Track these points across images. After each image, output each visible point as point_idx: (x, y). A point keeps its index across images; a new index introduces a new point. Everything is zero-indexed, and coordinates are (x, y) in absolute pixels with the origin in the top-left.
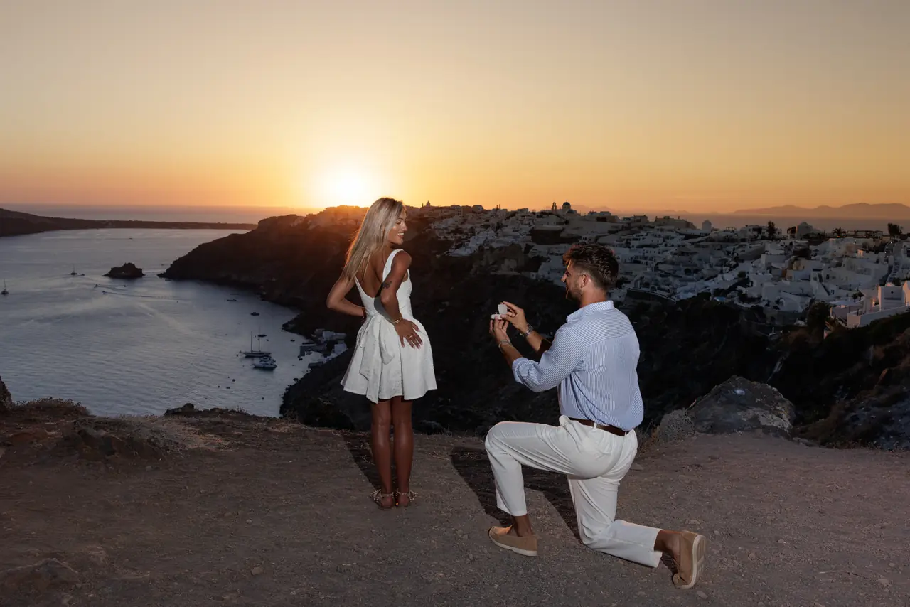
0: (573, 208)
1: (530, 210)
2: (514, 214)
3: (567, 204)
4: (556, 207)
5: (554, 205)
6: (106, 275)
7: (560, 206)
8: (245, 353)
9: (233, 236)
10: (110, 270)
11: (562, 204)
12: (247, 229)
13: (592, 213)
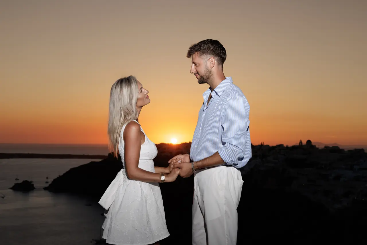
0: (313, 144)
1: (285, 145)
2: (273, 148)
3: (309, 142)
4: (302, 143)
5: (301, 142)
6: (11, 188)
7: (304, 142)
8: (96, 241)
9: (92, 162)
10: (14, 184)
11: (306, 141)
12: (102, 159)
13: (327, 148)
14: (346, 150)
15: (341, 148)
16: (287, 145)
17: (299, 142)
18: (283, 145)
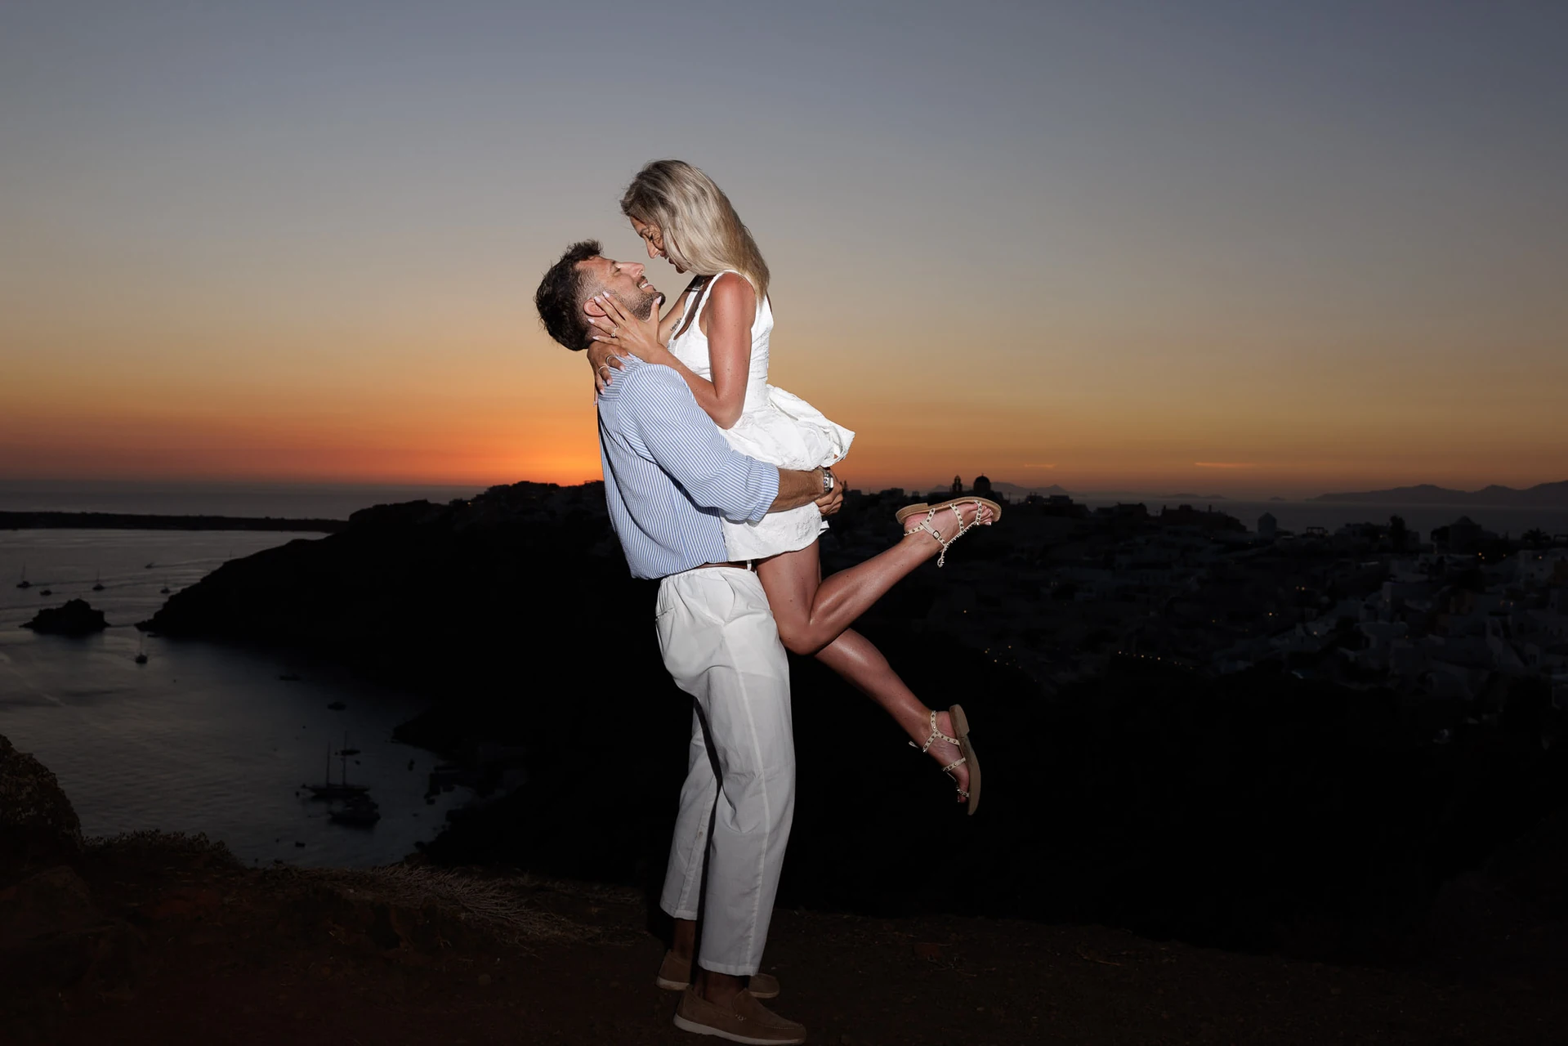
1: (908, 493)
2: (875, 500)
4: (960, 486)
5: (956, 482)
6: (27, 626)
8: (313, 789)
9: (295, 543)
10: (37, 614)
11: (974, 479)
12: (326, 531)
13: (1034, 499)
14: (1092, 509)
15: (1076, 500)
16: (914, 493)
17: (953, 482)
18: (901, 491)
